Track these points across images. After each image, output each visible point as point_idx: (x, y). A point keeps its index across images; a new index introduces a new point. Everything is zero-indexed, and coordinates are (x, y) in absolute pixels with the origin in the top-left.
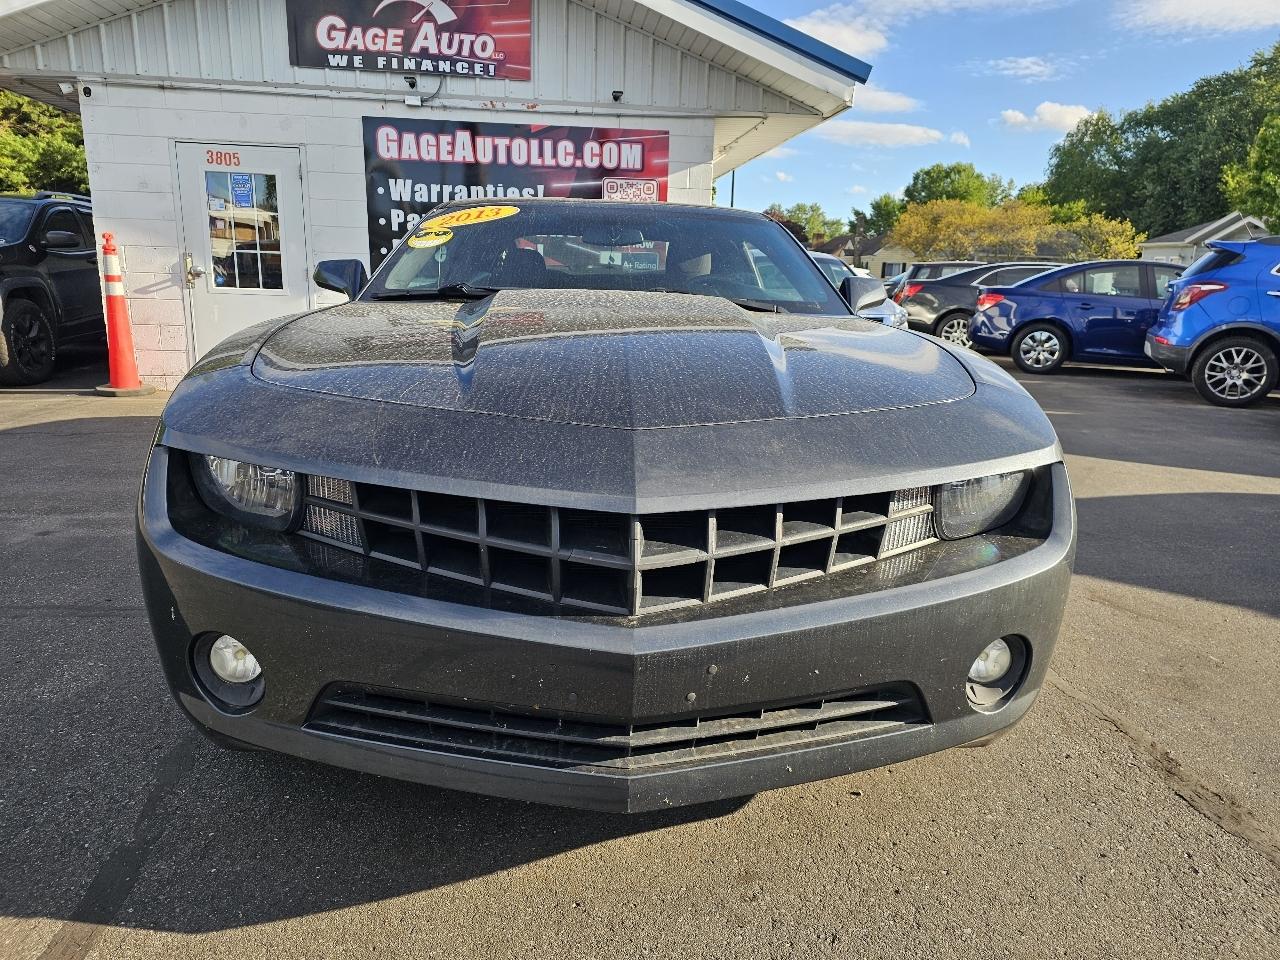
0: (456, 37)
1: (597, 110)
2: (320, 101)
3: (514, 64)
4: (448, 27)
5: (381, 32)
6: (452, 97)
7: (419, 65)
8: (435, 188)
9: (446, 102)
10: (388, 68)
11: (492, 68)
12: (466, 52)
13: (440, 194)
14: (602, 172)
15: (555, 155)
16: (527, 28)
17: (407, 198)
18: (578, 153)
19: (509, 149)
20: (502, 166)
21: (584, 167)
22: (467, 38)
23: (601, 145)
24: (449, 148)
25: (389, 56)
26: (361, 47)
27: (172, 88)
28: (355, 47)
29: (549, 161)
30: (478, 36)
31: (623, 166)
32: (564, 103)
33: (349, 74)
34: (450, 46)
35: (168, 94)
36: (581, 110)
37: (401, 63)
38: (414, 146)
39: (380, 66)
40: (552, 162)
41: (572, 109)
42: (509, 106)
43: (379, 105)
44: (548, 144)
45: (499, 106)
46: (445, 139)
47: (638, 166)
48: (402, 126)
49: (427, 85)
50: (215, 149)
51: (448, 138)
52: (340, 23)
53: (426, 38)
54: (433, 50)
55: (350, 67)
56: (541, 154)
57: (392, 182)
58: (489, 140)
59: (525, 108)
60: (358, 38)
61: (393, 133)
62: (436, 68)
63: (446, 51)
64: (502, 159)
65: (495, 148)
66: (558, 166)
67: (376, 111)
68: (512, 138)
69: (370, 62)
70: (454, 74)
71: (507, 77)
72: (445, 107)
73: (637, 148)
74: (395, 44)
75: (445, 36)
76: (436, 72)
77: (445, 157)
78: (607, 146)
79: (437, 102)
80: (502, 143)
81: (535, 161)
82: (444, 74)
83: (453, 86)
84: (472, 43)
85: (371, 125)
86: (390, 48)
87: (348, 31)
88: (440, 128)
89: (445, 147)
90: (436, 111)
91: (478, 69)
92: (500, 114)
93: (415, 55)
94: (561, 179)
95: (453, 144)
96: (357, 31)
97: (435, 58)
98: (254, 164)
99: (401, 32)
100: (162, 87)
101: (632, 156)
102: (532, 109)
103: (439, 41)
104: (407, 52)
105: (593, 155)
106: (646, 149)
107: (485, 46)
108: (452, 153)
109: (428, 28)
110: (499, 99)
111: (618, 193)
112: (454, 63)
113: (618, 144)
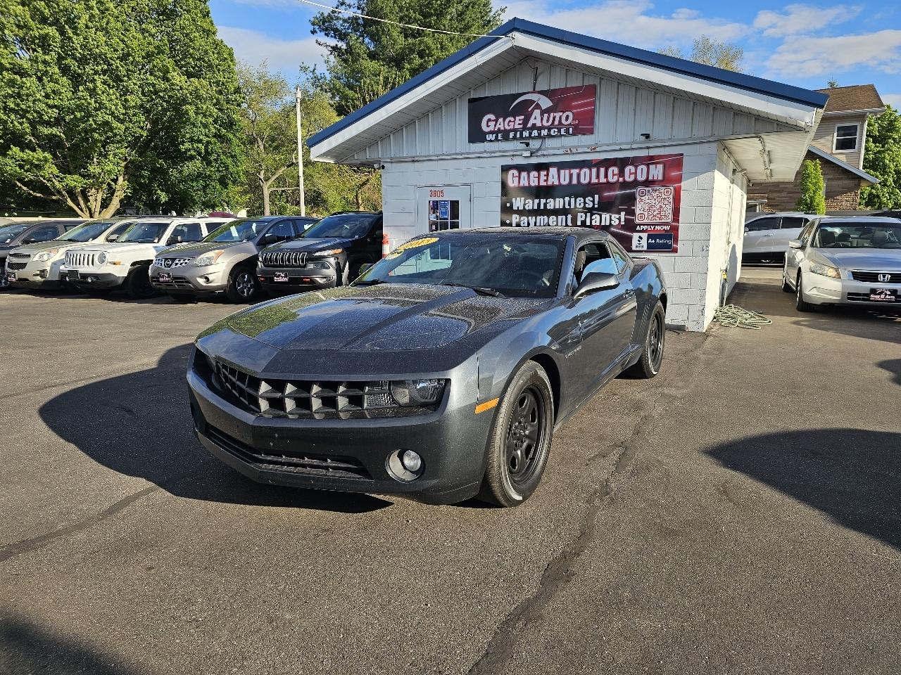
0: (552, 115)
1: (634, 146)
2: (481, 159)
3: (584, 125)
4: (548, 111)
5: (512, 119)
6: (548, 149)
7: (530, 134)
8: (537, 201)
9: (545, 153)
10: (515, 138)
11: (571, 130)
12: (556, 123)
13: (539, 205)
14: (635, 183)
15: (606, 176)
16: (593, 103)
17: (521, 208)
18: (621, 173)
19: (579, 175)
20: (574, 185)
21: (624, 181)
22: (558, 115)
23: (636, 167)
24: (545, 178)
25: (515, 130)
26: (502, 128)
27: (417, 161)
28: (499, 129)
29: (603, 180)
30: (564, 112)
31: (650, 178)
32: (613, 144)
33: (496, 144)
34: (548, 121)
35: (416, 164)
36: (623, 147)
37: (521, 134)
38: (526, 178)
39: (511, 137)
40: (605, 181)
41: (618, 147)
42: (580, 150)
43: (509, 159)
44: (602, 170)
45: (574, 151)
46: (543, 173)
47: (660, 178)
48: (520, 168)
49: (535, 144)
50: (433, 189)
51: (545, 173)
52: (492, 117)
53: (535, 118)
54: (539, 124)
55: (497, 139)
56: (598, 177)
57: (514, 200)
58: (567, 171)
59: (589, 150)
60: (502, 124)
61: (515, 172)
62: (540, 134)
63: (545, 124)
64: (575, 181)
65: (571, 176)
66: (608, 182)
67: (508, 162)
68: (581, 169)
69: (505, 135)
70: (549, 136)
71: (580, 133)
72: (544, 155)
73: (660, 167)
74: (519, 124)
75: (546, 115)
76: (539, 137)
77: (543, 183)
78: (639, 168)
79: (540, 153)
80: (575, 172)
81: (594, 180)
82: (544, 138)
83: (549, 143)
84: (560, 117)
85: (505, 169)
86: (517, 127)
87: (496, 121)
88: (540, 167)
89: (543, 178)
90: (539, 158)
91: (563, 132)
92: (575, 155)
93: (529, 129)
94: (610, 190)
95: (547, 175)
96: (501, 120)
97: (540, 129)
98: (449, 196)
99: (523, 117)
100: (413, 161)
101: (657, 172)
102: (594, 151)
103: (542, 119)
104: (525, 128)
105: (631, 174)
106: (666, 166)
107: (567, 118)
108: (546, 181)
109: (537, 113)
110: (575, 147)
111: (646, 196)
112: (549, 130)
113: (648, 165)
